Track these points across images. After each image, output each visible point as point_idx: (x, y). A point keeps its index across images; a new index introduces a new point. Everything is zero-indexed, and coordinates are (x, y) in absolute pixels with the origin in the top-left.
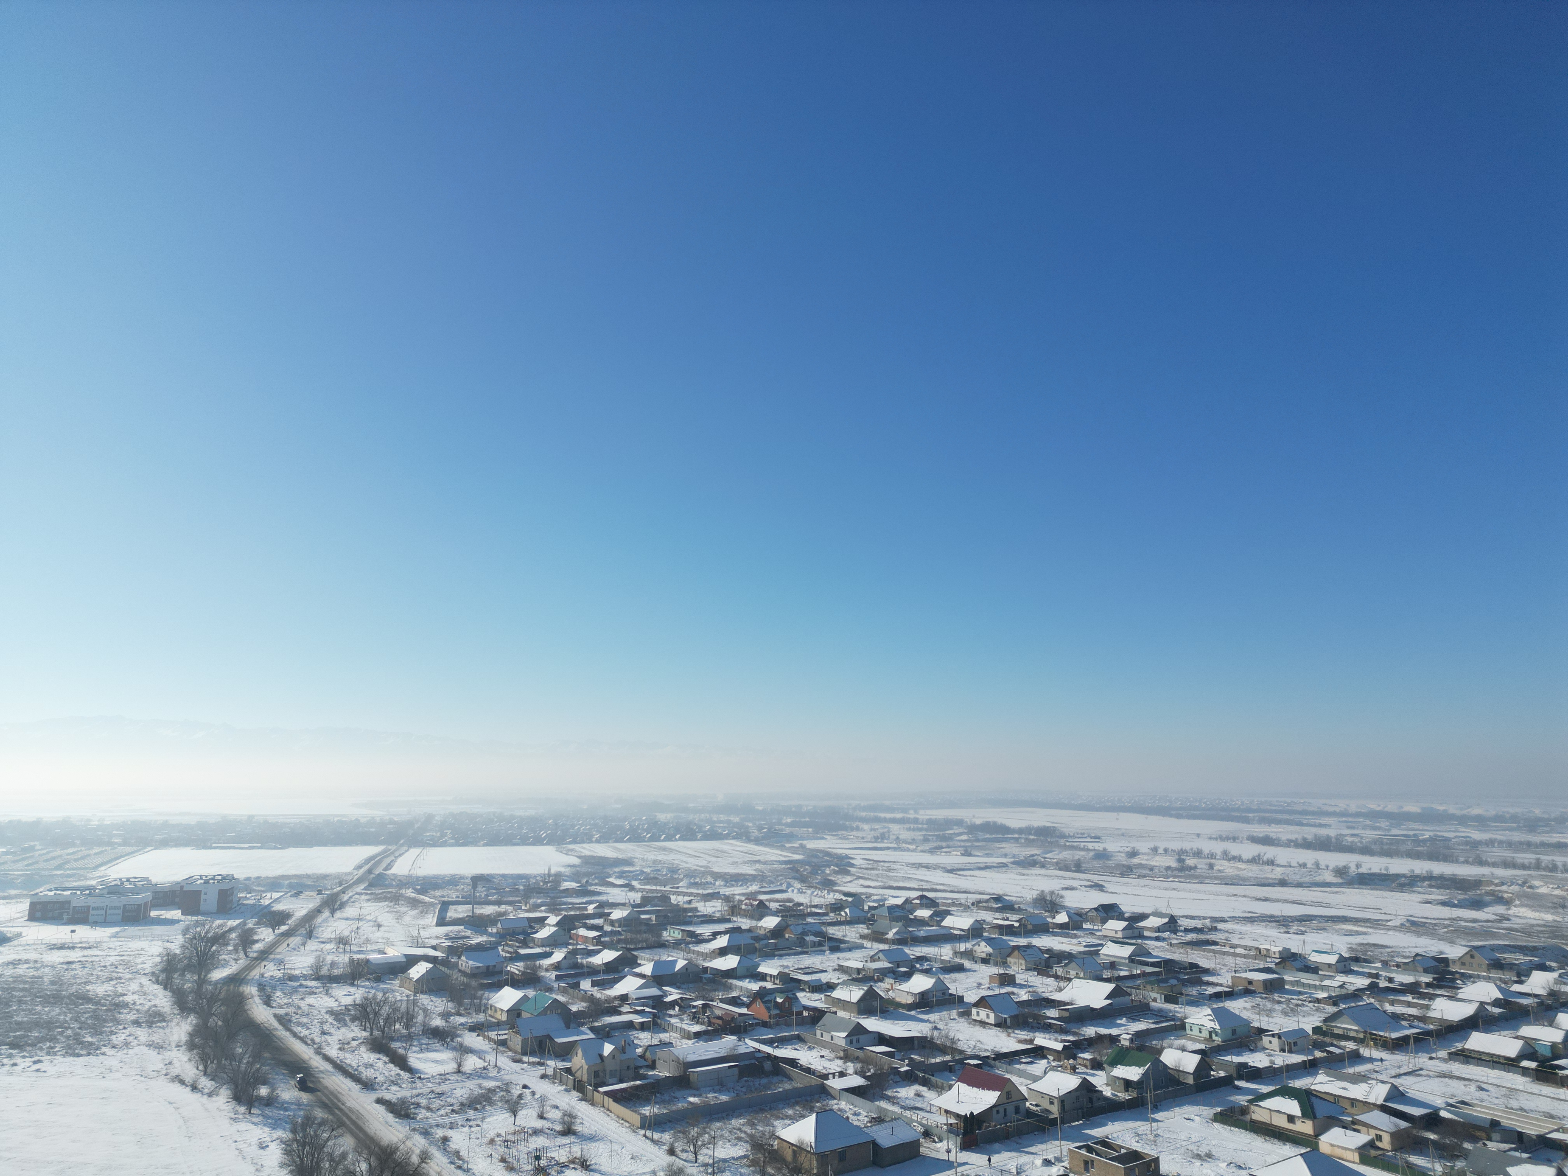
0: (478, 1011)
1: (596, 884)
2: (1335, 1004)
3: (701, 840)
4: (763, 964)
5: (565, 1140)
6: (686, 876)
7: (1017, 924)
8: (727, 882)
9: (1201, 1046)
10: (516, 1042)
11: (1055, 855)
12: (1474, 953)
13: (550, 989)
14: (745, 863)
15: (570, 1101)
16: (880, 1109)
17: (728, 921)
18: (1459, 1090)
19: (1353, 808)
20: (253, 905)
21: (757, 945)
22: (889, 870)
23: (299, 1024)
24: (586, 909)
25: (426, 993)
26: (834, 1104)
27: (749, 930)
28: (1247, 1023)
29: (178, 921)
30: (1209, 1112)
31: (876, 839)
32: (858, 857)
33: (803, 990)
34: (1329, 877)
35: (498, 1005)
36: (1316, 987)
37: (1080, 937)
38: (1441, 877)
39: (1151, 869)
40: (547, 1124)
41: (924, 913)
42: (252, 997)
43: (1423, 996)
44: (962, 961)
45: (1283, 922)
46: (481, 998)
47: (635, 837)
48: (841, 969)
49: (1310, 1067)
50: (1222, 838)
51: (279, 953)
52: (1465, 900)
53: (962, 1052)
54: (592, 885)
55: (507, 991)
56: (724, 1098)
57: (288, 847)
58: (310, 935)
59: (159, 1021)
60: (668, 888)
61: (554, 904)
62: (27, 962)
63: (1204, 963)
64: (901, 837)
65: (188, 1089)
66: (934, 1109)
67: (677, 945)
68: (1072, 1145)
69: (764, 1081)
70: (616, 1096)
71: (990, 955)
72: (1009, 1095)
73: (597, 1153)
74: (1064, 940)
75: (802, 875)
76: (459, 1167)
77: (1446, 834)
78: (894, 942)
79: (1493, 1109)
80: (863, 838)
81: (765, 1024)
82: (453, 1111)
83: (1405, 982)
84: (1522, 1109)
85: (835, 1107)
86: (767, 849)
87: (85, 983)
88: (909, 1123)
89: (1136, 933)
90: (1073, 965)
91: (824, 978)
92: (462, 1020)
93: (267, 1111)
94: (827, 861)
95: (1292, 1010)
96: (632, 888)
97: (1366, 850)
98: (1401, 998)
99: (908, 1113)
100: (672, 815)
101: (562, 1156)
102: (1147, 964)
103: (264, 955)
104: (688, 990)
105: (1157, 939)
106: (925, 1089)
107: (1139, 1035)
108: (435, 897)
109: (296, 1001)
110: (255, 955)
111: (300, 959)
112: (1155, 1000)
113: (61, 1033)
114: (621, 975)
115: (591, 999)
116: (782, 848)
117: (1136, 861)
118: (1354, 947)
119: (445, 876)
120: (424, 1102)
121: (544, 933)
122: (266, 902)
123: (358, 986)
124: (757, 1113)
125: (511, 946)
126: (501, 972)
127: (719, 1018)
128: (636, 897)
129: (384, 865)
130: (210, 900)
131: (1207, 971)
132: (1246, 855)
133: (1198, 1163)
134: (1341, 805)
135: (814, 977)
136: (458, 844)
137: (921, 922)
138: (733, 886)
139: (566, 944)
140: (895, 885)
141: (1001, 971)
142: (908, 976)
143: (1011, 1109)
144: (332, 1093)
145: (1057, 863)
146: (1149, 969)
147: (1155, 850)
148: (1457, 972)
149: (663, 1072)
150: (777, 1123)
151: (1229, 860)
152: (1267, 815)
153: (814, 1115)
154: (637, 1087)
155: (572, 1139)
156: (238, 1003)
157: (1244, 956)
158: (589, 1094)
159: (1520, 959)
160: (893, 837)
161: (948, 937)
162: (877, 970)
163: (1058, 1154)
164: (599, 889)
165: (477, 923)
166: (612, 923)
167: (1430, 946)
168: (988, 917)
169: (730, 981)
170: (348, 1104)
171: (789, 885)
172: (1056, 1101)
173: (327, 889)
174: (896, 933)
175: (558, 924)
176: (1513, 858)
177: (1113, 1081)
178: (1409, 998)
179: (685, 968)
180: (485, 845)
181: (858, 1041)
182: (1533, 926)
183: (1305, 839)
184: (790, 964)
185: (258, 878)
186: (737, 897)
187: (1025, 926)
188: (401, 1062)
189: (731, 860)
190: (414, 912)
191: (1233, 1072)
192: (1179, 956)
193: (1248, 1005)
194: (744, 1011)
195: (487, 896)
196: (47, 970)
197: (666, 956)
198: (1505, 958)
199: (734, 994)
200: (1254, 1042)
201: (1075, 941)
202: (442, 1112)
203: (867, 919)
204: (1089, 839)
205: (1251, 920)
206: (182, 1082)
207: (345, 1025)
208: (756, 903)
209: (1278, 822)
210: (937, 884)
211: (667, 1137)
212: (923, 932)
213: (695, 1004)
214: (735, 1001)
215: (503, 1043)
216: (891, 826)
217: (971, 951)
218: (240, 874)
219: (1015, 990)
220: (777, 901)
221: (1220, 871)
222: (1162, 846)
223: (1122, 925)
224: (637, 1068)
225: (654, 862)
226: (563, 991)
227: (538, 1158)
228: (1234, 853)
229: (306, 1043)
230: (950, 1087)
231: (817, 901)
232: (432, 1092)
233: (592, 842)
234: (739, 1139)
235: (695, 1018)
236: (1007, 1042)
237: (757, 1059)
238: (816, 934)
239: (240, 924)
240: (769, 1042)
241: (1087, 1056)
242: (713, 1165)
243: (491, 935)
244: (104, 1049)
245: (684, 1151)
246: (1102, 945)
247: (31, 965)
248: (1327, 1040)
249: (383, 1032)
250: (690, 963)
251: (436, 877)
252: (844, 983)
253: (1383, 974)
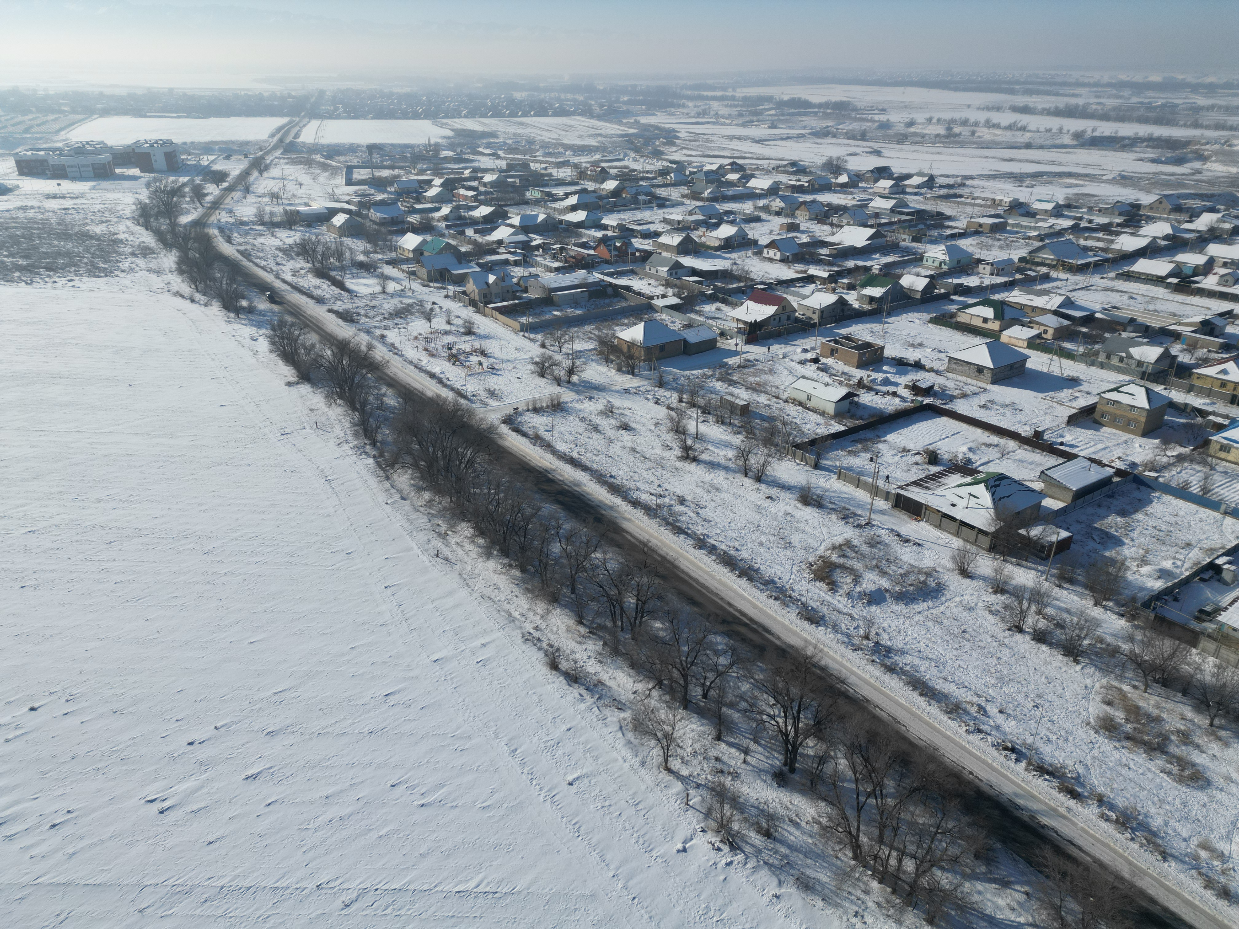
0: (391, 250)
1: (469, 153)
2: (1042, 240)
3: (551, 116)
4: (605, 217)
5: (468, 338)
6: (541, 147)
7: (806, 184)
8: (574, 151)
9: (932, 273)
10: (423, 272)
11: (846, 127)
12: (1164, 200)
13: (443, 235)
14: (589, 136)
15: (468, 313)
16: (690, 319)
17: (577, 184)
18: (1114, 299)
19: (1106, 79)
20: (195, 166)
21: (600, 203)
22: (708, 141)
23: (258, 257)
24: (463, 173)
25: (348, 237)
26: (657, 316)
27: (594, 191)
28: (971, 255)
29: (140, 177)
30: (927, 316)
31: (698, 115)
32: (683, 131)
33: (636, 237)
34: (1067, 140)
35: (405, 246)
36: (1030, 228)
37: (855, 193)
38: (1159, 139)
39: (923, 137)
40: (453, 328)
41: (733, 177)
42: (216, 237)
43: (1111, 233)
44: (760, 214)
45: (1019, 178)
46: (391, 241)
47: (497, 113)
48: (665, 221)
49: (1009, 286)
50: (988, 108)
51: (227, 204)
52: (1172, 157)
53: (753, 280)
54: (465, 154)
55: (410, 236)
56: (579, 312)
57: (210, 117)
58: (247, 190)
59: (150, 254)
60: (527, 157)
61: (437, 169)
62: (32, 208)
63: (948, 212)
64: (719, 113)
65: (188, 301)
66: (728, 319)
67: (537, 202)
68: (824, 340)
69: (607, 301)
70: (499, 310)
71: (782, 209)
72: (784, 308)
73: (491, 346)
74: (842, 196)
75: (636, 147)
76: (396, 354)
77: (1176, 101)
78: (709, 199)
79: (1135, 311)
80: (687, 114)
81: (607, 262)
82: (385, 318)
83: (1101, 222)
84: (1155, 311)
85: (658, 318)
86: (607, 124)
87: (84, 224)
88: (710, 327)
89: (900, 189)
90: (846, 215)
91: (653, 228)
92: (380, 256)
93: (251, 317)
94: (657, 134)
95: (1007, 245)
96: (498, 157)
97: (1105, 117)
98: (1094, 235)
99: (710, 321)
100: (527, 93)
101: (467, 348)
102: (903, 213)
103: (216, 205)
104: (549, 237)
105: (916, 194)
106: (723, 305)
107: (887, 265)
108: (340, 162)
109: (251, 241)
110: (209, 205)
111: (245, 209)
112: (904, 240)
113: (80, 261)
114: (496, 225)
115: (475, 243)
116: (620, 123)
117: (912, 130)
118: (1070, 196)
119: (344, 145)
120: (362, 312)
121: (432, 192)
122: (205, 163)
123: (295, 231)
124: (602, 321)
125: (408, 202)
126: (403, 222)
127: (573, 257)
128: (502, 164)
129: (292, 134)
130: (160, 161)
131: (949, 218)
132: (1005, 123)
133: (911, 349)
134: (1096, 76)
135: (645, 227)
136: (349, 117)
137: (731, 184)
138: (580, 155)
139: (451, 201)
140: (712, 153)
141: (790, 221)
142: (717, 226)
143: (784, 317)
144: (295, 305)
145: (846, 133)
146: (904, 218)
147: (930, 120)
148: (1144, 215)
149: (533, 295)
150: (617, 328)
151: (989, 127)
152: (1031, 86)
153: (643, 323)
154: (516, 304)
155: (473, 337)
156: (206, 242)
157: (981, 206)
158: (482, 309)
159: (1198, 203)
160: (712, 113)
161: (751, 196)
162: (693, 222)
163: (813, 345)
164: (472, 157)
165: (379, 184)
166: (485, 185)
167: (1128, 195)
168: (784, 179)
169: (580, 230)
170: (308, 313)
171: (626, 155)
172: (817, 312)
173: (251, 154)
174: (710, 193)
175: (442, 185)
176: (1226, 121)
177: (861, 298)
178: (1100, 235)
179: (545, 220)
180: (372, 118)
181: (676, 273)
182: (1219, 177)
183: (1057, 108)
184: (626, 217)
185: (192, 143)
186: (584, 165)
187: (813, 185)
188: (341, 285)
189: (578, 134)
190: (327, 174)
191: (951, 291)
192: (930, 207)
193: (974, 242)
194: (592, 252)
195: (382, 161)
196: (50, 214)
197: (530, 211)
198: (1185, 204)
199: (584, 240)
200: (972, 269)
201: (850, 197)
202: (377, 319)
203: (688, 183)
204: (876, 112)
205: (993, 177)
206: (183, 297)
207: (293, 259)
208: (599, 169)
209: (1038, 93)
210: (746, 153)
211: (539, 337)
212: (731, 192)
213: (554, 247)
214: (584, 245)
215: (413, 273)
216: (712, 103)
217: (768, 206)
218: (177, 140)
219: (798, 235)
220: (616, 168)
221: (979, 137)
222: (936, 116)
223: (890, 183)
224: (514, 292)
225: (515, 135)
226: (453, 237)
227: (450, 349)
228: (995, 121)
229: (266, 271)
230: (742, 304)
231: (648, 168)
232: (367, 305)
233: (461, 117)
234: (590, 338)
235: (555, 257)
236: (787, 273)
237: (602, 286)
238: (647, 194)
239: (189, 181)
240: (611, 275)
241: (846, 281)
242: (572, 354)
243: (390, 193)
244: (116, 273)
245: (551, 345)
246: (871, 200)
247: (37, 210)
248: (1028, 266)
249: (322, 264)
250: (549, 216)
251: (338, 145)
252: (668, 232)
253: (1086, 217)
